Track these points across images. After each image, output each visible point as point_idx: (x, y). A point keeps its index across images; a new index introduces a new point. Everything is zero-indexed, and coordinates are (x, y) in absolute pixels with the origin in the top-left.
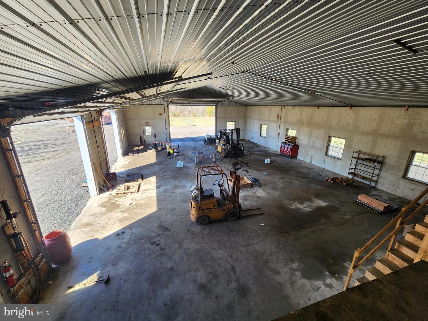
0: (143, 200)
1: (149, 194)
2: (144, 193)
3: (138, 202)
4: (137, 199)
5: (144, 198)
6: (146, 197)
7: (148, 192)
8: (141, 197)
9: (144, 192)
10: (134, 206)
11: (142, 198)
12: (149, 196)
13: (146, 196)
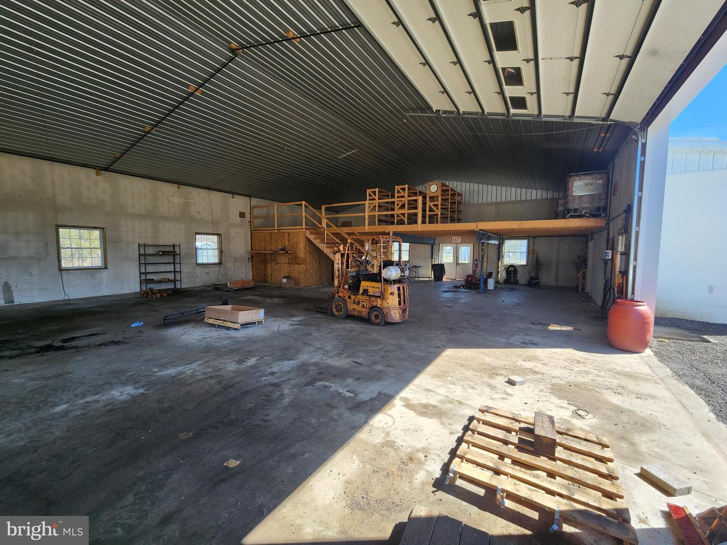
0: (466, 378)
1: (438, 391)
2: (451, 402)
3: (486, 379)
4: (487, 390)
5: (462, 383)
6: (454, 384)
7: (433, 401)
8: (470, 391)
9: (449, 406)
10: (500, 372)
11: (468, 385)
12: (441, 383)
13: (452, 386)
